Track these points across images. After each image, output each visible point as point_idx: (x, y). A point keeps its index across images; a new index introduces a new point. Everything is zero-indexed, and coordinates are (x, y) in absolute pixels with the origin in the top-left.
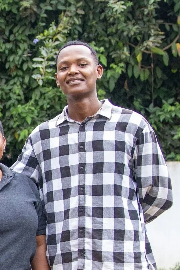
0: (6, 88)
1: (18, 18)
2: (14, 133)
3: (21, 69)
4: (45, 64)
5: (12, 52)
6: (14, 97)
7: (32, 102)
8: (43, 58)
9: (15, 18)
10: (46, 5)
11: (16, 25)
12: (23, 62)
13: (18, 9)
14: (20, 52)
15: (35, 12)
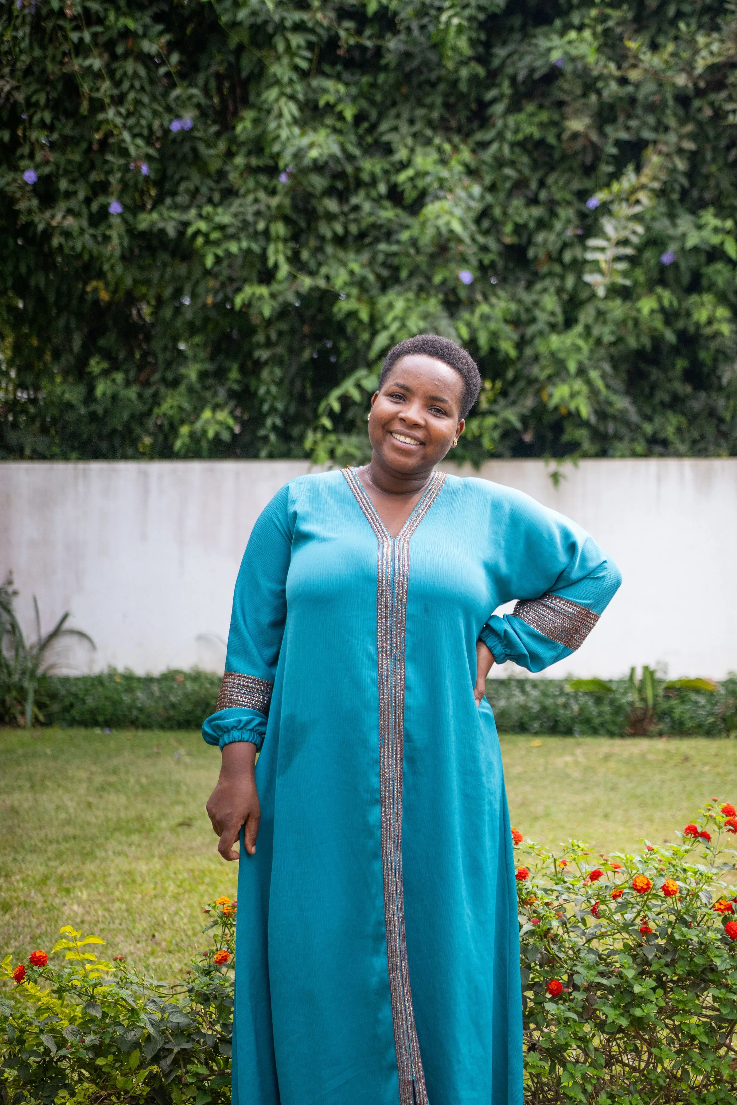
0: (528, 298)
1: (557, 155)
2: (538, 392)
3: (559, 260)
4: (612, 252)
5: (542, 224)
6: (542, 317)
7: (579, 328)
8: (608, 240)
9: (550, 156)
10: (616, 130)
11: (551, 168)
12: (565, 246)
13: (559, 136)
14: (558, 226)
15: (593, 144)
